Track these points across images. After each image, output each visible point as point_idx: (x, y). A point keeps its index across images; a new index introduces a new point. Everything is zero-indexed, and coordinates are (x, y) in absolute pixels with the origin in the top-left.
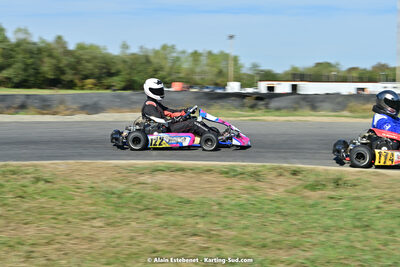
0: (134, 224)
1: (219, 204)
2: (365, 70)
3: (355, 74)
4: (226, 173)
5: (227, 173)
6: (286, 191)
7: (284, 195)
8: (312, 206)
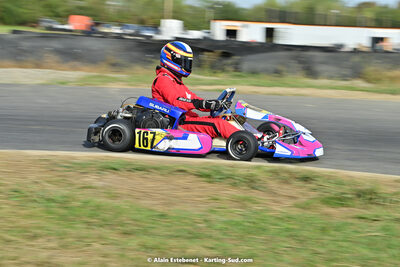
0: (97, 246)
1: (206, 221)
2: (386, 7)
3: (368, 14)
4: (206, 176)
5: (208, 176)
6: (296, 206)
7: (295, 212)
8: (337, 229)
